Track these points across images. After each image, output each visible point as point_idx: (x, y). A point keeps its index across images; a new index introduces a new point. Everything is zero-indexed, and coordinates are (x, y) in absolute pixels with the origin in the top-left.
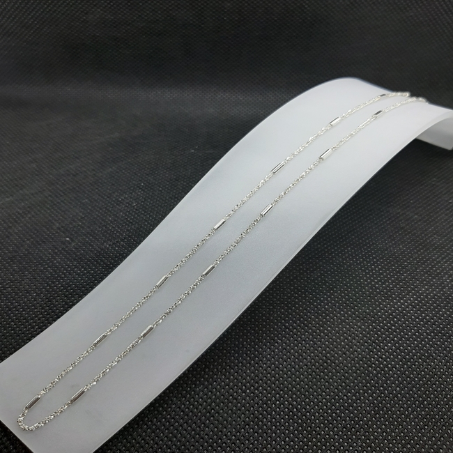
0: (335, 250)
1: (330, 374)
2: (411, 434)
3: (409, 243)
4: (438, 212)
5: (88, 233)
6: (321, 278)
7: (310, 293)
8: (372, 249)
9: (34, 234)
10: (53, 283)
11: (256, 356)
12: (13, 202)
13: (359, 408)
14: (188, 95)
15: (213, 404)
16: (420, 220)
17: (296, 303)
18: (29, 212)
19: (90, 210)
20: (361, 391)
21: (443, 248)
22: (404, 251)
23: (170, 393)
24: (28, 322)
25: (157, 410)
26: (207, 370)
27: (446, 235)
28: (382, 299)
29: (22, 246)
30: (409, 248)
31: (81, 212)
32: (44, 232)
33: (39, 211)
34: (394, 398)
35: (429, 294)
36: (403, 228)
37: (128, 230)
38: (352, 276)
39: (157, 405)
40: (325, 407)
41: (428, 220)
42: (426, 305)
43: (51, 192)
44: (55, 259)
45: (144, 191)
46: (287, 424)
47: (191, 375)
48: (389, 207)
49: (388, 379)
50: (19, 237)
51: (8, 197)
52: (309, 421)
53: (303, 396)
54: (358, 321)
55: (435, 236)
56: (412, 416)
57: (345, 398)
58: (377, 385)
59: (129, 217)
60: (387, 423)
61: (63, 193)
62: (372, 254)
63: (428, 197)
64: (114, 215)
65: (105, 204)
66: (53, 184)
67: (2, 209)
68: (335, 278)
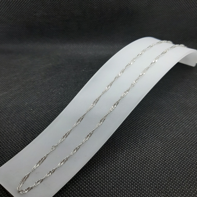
0: (147, 111)
1: (148, 164)
2: (185, 190)
3: (179, 107)
4: (190, 93)
5: (40, 106)
6: (142, 123)
7: (137, 130)
8: (163, 110)
9: (17, 107)
10: (26, 128)
11: (115, 158)
12: (7, 94)
13: (162, 179)
14: (80, 47)
15: (98, 179)
16: (183, 97)
17: (132, 134)
18: (14, 98)
19: (41, 97)
20: (162, 172)
21: (194, 109)
22: (177, 111)
23: (79, 175)
24: (16, 146)
25: (74, 183)
26: (95, 164)
27: (195, 103)
28: (169, 132)
29: (12, 113)
30: (179, 109)
31: (37, 97)
32: (21, 106)
33: (19, 97)
34: (177, 174)
35: (189, 129)
36: (176, 101)
37: (57, 105)
38: (155, 122)
39: (74, 180)
40: (147, 179)
41: (186, 97)
42: (188, 134)
43: (23, 89)
44: (27, 118)
45: (63, 88)
46: (131, 187)
47: (88, 167)
48: (169, 92)
49: (173, 166)
50: (11, 109)
51: (5, 92)
52: (140, 185)
53: (137, 175)
54: (159, 141)
55: (190, 104)
56: (185, 182)
57: (156, 175)
58: (169, 169)
59: (57, 99)
60: (174, 185)
61: (29, 89)
62: (163, 112)
63: (185, 87)
64: (51, 98)
65: (47, 94)
66: (24, 86)
67: (3, 97)
68: (148, 123)
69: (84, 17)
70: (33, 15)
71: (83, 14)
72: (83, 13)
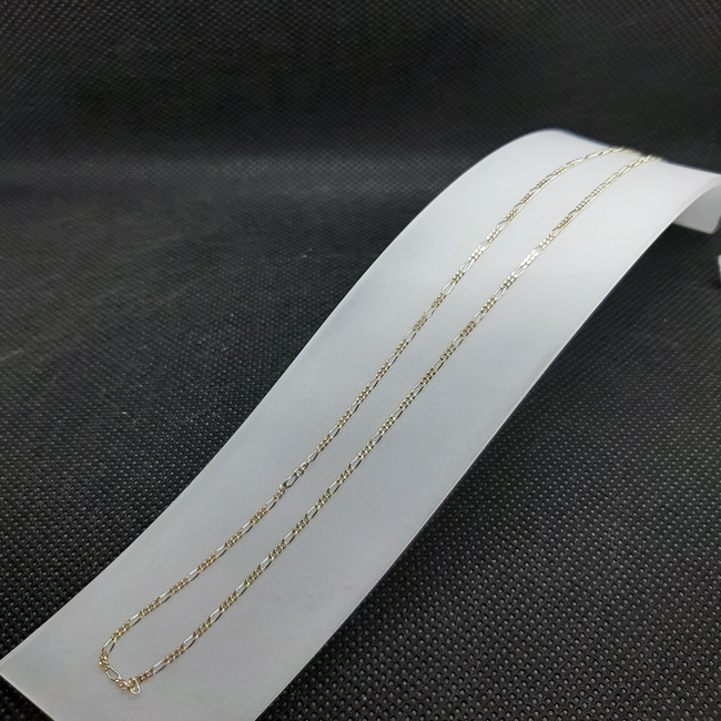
1: (583, 609)
3: (672, 388)
4: (709, 335)
5: (156, 401)
6: (544, 453)
7: (529, 479)
9: (68, 407)
11: (459, 588)
12: (24, 357)
13: (637, 661)
14: (285, 166)
15: (404, 672)
17: (510, 497)
20: (635, 634)
22: (667, 402)
24: (80, 556)
26: (385, 616)
28: (644, 482)
29: (51, 429)
30: (673, 397)
31: (138, 367)
32: (85, 404)
33: (70, 369)
34: (688, 641)
37: (220, 393)
40: (583, 664)
41: (695, 348)
42: (715, 488)
44: (110, 448)
45: (234, 325)
46: (526, 696)
48: (631, 331)
49: (674, 611)
50: (44, 414)
51: (15, 349)
52: (560, 688)
53: (545, 649)
54: (612, 520)
57: (612, 646)
58: (658, 622)
59: (218, 371)
61: (105, 336)
62: (618, 409)
63: (689, 312)
64: (193, 368)
66: (86, 323)
67: (9, 368)
68: (566, 453)
69: (298, 56)
70: (104, 50)
71: (293, 47)
72: (293, 41)
